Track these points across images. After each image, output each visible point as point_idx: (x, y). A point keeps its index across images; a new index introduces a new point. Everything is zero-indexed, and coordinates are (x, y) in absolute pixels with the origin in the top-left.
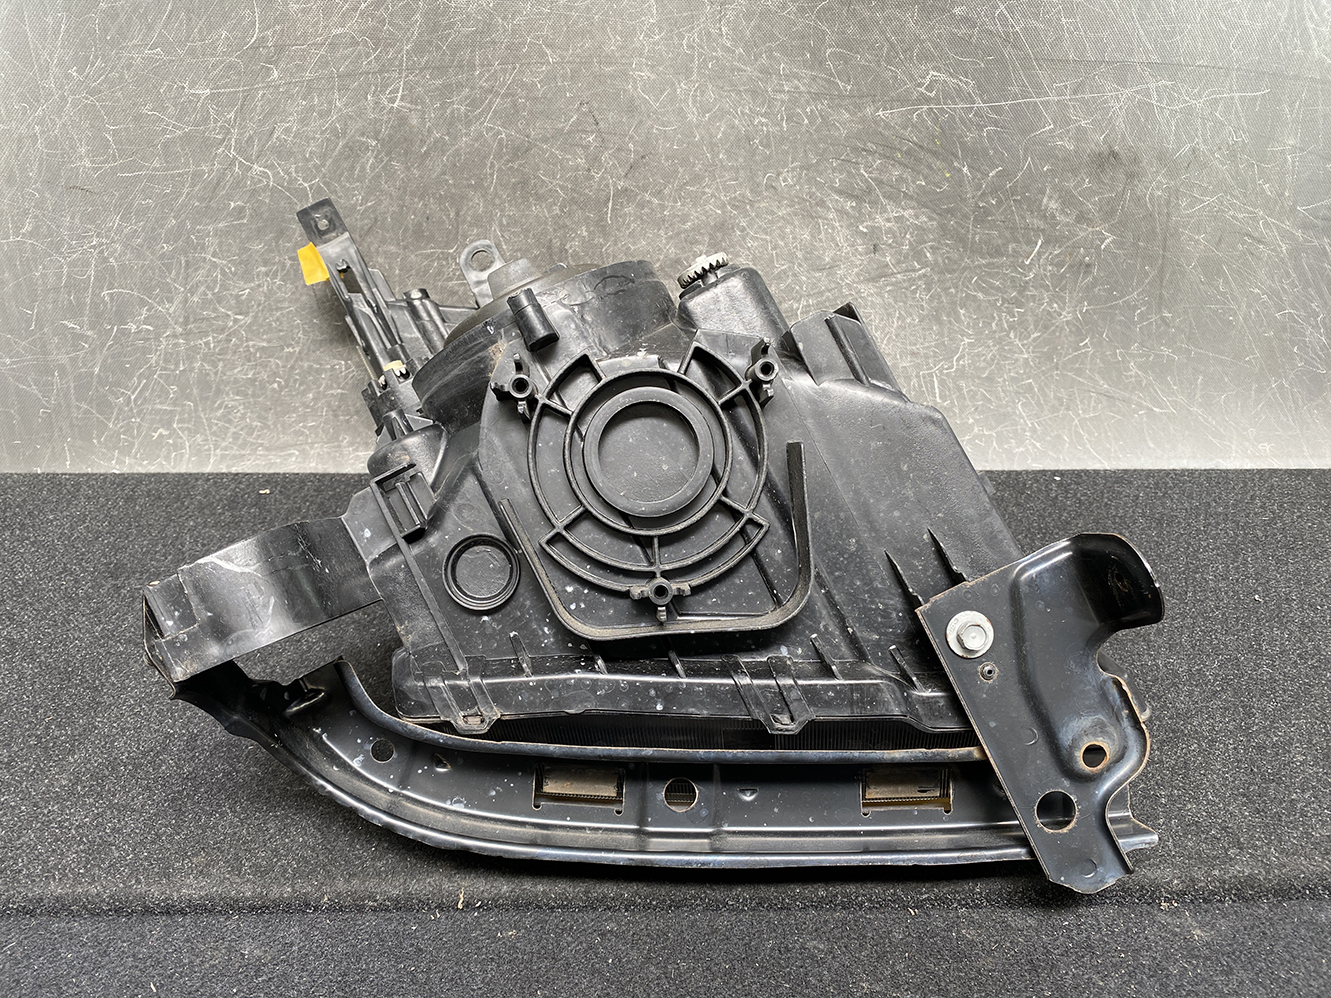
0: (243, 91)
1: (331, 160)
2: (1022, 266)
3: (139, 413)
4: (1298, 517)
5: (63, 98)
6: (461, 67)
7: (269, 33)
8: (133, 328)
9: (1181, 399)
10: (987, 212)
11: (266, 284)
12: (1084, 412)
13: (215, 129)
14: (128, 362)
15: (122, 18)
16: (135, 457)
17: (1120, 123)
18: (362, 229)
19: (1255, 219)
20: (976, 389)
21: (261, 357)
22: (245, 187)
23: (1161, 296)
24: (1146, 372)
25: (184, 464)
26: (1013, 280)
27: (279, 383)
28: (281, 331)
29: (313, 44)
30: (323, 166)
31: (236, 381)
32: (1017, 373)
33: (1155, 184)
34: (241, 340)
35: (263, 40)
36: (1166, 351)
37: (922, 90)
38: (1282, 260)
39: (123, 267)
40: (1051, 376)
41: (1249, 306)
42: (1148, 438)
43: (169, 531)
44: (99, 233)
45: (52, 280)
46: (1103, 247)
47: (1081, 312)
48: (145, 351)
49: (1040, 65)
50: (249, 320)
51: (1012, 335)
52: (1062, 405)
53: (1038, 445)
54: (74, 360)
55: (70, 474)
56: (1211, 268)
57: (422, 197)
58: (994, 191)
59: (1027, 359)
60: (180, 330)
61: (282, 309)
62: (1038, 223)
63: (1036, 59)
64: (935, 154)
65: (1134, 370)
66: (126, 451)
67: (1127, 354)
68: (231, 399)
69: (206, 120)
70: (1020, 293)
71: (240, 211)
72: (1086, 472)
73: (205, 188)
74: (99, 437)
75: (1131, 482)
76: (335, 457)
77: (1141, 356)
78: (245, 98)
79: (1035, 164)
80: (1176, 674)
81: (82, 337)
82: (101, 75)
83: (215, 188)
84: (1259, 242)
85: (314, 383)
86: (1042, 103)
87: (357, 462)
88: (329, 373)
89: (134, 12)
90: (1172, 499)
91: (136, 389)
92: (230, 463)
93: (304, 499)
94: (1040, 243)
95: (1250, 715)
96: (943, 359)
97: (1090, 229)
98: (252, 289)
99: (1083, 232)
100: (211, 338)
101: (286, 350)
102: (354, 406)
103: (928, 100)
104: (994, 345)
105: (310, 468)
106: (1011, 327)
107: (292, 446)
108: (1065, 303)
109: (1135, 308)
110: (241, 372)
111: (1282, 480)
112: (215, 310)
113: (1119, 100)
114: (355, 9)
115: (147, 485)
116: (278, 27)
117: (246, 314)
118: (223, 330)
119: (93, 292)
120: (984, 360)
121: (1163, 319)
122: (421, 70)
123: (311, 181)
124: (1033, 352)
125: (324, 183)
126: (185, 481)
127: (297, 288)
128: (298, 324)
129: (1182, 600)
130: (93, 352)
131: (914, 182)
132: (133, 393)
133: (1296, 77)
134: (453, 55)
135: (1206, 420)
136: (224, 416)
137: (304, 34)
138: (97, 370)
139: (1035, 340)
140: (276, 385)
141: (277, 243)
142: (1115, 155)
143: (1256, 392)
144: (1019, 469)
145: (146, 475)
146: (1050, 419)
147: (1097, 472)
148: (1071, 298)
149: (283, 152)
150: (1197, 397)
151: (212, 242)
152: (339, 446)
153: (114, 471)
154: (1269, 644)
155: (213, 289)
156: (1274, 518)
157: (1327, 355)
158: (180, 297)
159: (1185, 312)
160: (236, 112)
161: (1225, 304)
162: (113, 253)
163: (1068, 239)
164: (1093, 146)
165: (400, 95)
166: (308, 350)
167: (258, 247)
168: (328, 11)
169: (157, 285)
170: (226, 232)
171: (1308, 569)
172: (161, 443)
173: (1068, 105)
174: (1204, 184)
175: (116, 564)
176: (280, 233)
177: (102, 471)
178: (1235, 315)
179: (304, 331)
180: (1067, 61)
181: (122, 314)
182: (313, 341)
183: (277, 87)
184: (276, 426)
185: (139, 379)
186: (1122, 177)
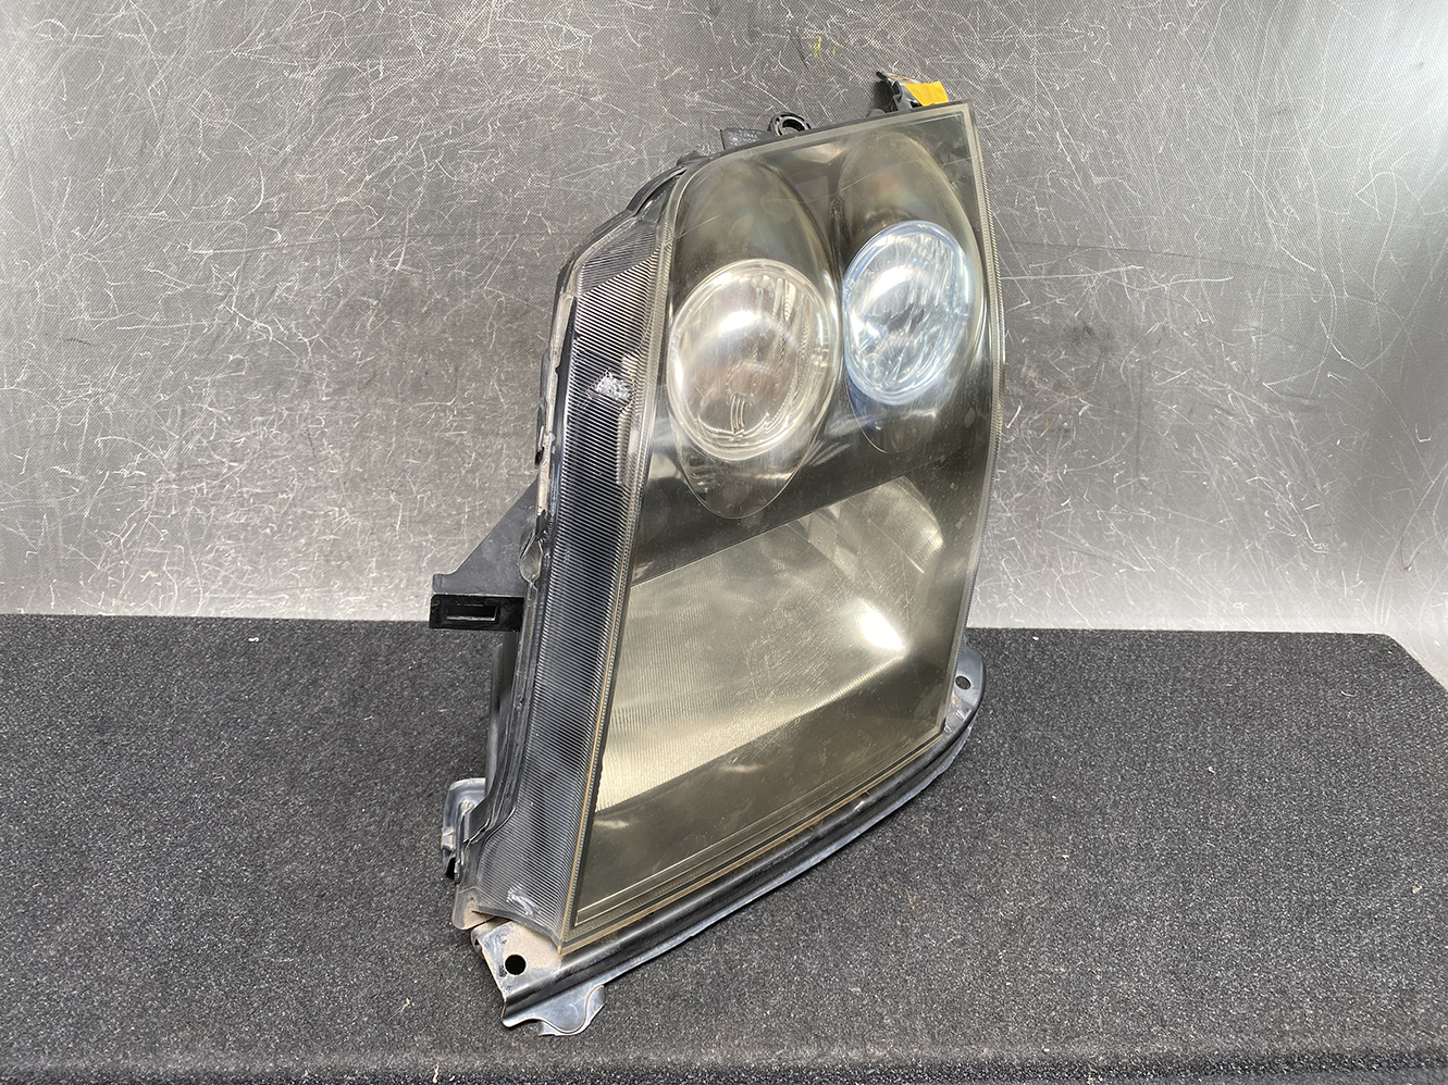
0: (247, 253)
1: (331, 318)
2: (1004, 430)
3: (128, 555)
4: (1260, 684)
5: (65, 256)
6: (463, 235)
7: (274, 199)
8: (126, 473)
9: (1160, 558)
11: (262, 433)
12: (1066, 569)
13: (216, 287)
14: (119, 506)
15: (128, 182)
16: (122, 599)
17: (1093, 302)
18: (360, 382)
19: (1224, 393)
21: (254, 503)
22: (245, 339)
23: (1138, 460)
24: (1126, 533)
25: (172, 607)
27: (272, 528)
28: (274, 478)
29: (319, 211)
30: (324, 323)
31: (228, 526)
32: (1001, 531)
33: (1128, 359)
34: (235, 486)
35: (267, 207)
36: (1145, 513)
38: (1250, 431)
39: (118, 415)
40: (1034, 534)
41: (1222, 472)
42: (1128, 596)
43: (157, 681)
44: (95, 383)
45: (45, 427)
46: (1080, 414)
47: (1061, 474)
48: (137, 496)
49: (1016, 248)
50: (243, 467)
51: (995, 494)
52: (1044, 562)
53: (1020, 600)
54: (63, 504)
55: (55, 617)
56: (1184, 436)
57: (421, 353)
59: (1010, 518)
60: (173, 476)
61: (277, 457)
62: (1017, 390)
63: (1012, 242)
65: (1114, 530)
66: (113, 592)
67: (1107, 514)
68: (223, 543)
69: (208, 278)
70: (1002, 455)
71: (239, 363)
72: (1064, 631)
73: (204, 342)
74: (85, 579)
75: (1106, 644)
76: (325, 601)
77: (1121, 517)
78: (247, 260)
79: (1014, 337)
80: (1125, 848)
81: (72, 481)
82: (104, 236)
83: (214, 342)
84: (1228, 413)
85: (307, 529)
86: (1018, 281)
87: (347, 607)
88: (322, 520)
89: (140, 176)
90: (1144, 663)
91: (126, 532)
92: (220, 606)
93: (294, 649)
94: (1019, 409)
95: (1188, 891)
97: (1068, 397)
98: (248, 437)
99: (1061, 400)
100: (204, 484)
101: (280, 496)
102: (346, 552)
105: (300, 613)
106: (995, 487)
107: (282, 590)
108: (1045, 465)
109: (1114, 471)
110: (234, 517)
111: (1250, 644)
112: (209, 457)
113: (1092, 280)
114: (360, 180)
115: (134, 630)
116: (283, 195)
117: (241, 461)
118: (217, 476)
119: (87, 438)
121: (1141, 482)
122: (424, 237)
123: (311, 336)
124: (1016, 511)
125: (324, 339)
126: (172, 627)
127: (293, 437)
128: (293, 472)
129: (1141, 772)
130: (83, 496)
132: (122, 537)
133: (1258, 267)
134: (455, 224)
135: (1184, 579)
136: (214, 559)
137: (309, 202)
138: (87, 513)
139: (1017, 500)
140: (268, 530)
141: (275, 394)
142: (1089, 330)
143: (1230, 552)
144: (999, 627)
145: (133, 618)
146: (1033, 575)
147: (1075, 632)
148: (1051, 460)
149: (284, 309)
150: (1175, 556)
151: (209, 393)
152: (330, 591)
153: (100, 613)
154: (1215, 818)
155: (209, 437)
156: (1237, 684)
157: (1297, 520)
158: (175, 445)
159: (1162, 476)
160: (239, 271)
161: (1198, 469)
162: (108, 402)
163: (1047, 405)
164: (1068, 321)
165: (401, 259)
166: (303, 497)
167: (255, 397)
168: (333, 181)
169: (152, 433)
170: (224, 383)
171: (1262, 739)
172: (149, 585)
173: (1043, 284)
174: (1175, 360)
175: (103, 718)
176: (279, 385)
177: (88, 613)
178: (1208, 480)
179: (300, 479)
180: (1042, 245)
181: (115, 459)
182: (308, 488)
183: (280, 249)
184: (267, 570)
185: (130, 522)
186: (1097, 350)
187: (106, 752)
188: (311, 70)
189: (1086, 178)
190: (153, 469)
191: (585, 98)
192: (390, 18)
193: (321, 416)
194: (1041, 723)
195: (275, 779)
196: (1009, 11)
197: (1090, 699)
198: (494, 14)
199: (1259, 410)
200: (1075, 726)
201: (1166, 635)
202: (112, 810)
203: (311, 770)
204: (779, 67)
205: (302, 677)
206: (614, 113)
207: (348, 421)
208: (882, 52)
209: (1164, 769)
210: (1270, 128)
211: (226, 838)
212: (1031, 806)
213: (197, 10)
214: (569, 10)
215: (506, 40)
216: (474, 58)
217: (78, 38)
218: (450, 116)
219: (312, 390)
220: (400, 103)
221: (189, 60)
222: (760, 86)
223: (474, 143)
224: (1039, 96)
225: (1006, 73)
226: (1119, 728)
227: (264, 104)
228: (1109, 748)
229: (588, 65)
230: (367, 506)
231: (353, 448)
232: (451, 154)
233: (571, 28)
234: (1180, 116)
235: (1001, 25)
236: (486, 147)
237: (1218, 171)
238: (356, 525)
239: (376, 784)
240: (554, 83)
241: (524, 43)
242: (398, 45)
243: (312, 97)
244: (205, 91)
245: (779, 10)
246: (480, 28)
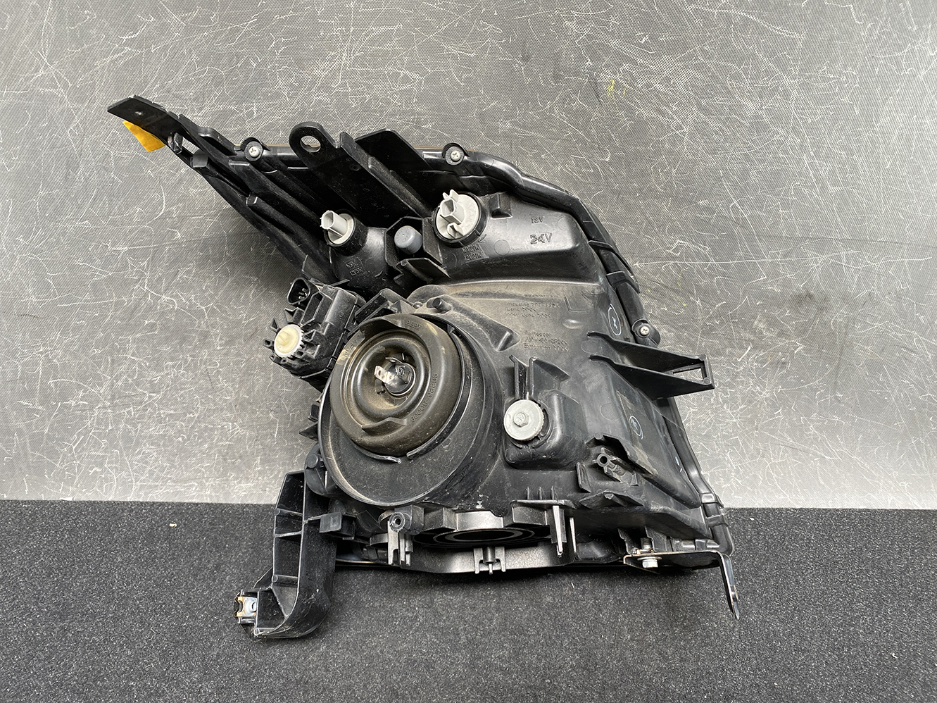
0: (154, 248)
1: (222, 291)
2: (736, 362)
3: (79, 458)
5: (13, 257)
7: (174, 208)
8: (73, 403)
9: (846, 451)
10: (712, 329)
11: (173, 373)
12: (774, 459)
13: (132, 273)
14: (70, 425)
16: (76, 487)
17: (816, 277)
18: (246, 335)
19: (911, 338)
20: (697, 443)
21: (169, 421)
22: (156, 309)
23: (836, 383)
24: (821, 432)
25: (111, 494)
26: (728, 371)
27: (183, 437)
28: (183, 403)
29: (207, 216)
30: (217, 295)
31: (151, 436)
32: (728, 432)
33: (838, 315)
34: (154, 409)
35: (168, 214)
36: (837, 418)
37: (670, 251)
38: (927, 363)
39: (64, 365)
40: (752, 434)
41: (900, 391)
42: (820, 478)
43: (103, 567)
44: (45, 344)
45: (9, 375)
46: (796, 352)
47: (776, 392)
48: (82, 418)
49: (760, 240)
50: (160, 396)
51: (725, 407)
52: (759, 454)
53: (740, 482)
54: (28, 426)
55: (28, 502)
56: (875, 367)
58: (718, 316)
59: (736, 423)
60: (108, 404)
61: (186, 388)
62: (748, 336)
63: (758, 235)
64: (676, 291)
65: (812, 431)
66: (70, 482)
67: (809, 420)
69: (125, 267)
70: (732, 379)
71: (153, 326)
73: (125, 312)
74: (49, 474)
75: (805, 523)
76: (224, 487)
77: (818, 421)
78: (155, 252)
79: (751, 300)
81: (34, 410)
82: (42, 240)
84: (912, 351)
85: (209, 437)
86: (759, 263)
87: (240, 491)
89: (67, 196)
91: (76, 442)
92: (148, 491)
93: (202, 533)
94: (749, 348)
97: (787, 341)
98: (162, 376)
99: (782, 343)
100: (131, 408)
101: (188, 416)
102: (238, 453)
103: (674, 258)
104: (712, 413)
105: (206, 496)
106: (725, 401)
107: (192, 479)
108: (765, 387)
109: (817, 390)
110: (155, 430)
111: (914, 523)
112: (134, 390)
113: (817, 262)
115: (85, 515)
116: (180, 205)
117: (158, 392)
118: (141, 403)
119: (41, 381)
120: (704, 423)
121: (836, 398)
123: (207, 305)
124: (740, 418)
125: (217, 306)
127: (196, 375)
128: (197, 399)
130: (43, 420)
131: (658, 308)
132: (74, 445)
135: (863, 465)
136: (142, 459)
137: (201, 209)
138: (46, 431)
139: (741, 410)
140: (180, 439)
141: (181, 346)
142: (810, 296)
143: (900, 446)
146: (749, 463)
148: (770, 383)
149: (185, 287)
150: (857, 449)
151: (131, 347)
152: (227, 480)
153: (61, 499)
155: (132, 377)
156: (907, 565)
158: (108, 383)
159: (853, 393)
160: (148, 262)
161: (883, 389)
162: (55, 356)
163: (771, 346)
164: (794, 290)
166: (205, 415)
167: (166, 349)
169: (90, 376)
170: (142, 340)
172: (95, 477)
173: (779, 265)
174: (875, 315)
176: (184, 340)
177: (51, 498)
178: (889, 396)
179: (202, 403)
180: (781, 237)
181: (64, 395)
182: (209, 410)
183: (180, 244)
184: (181, 466)
185: (79, 435)
186: (815, 310)
187: (66, 639)
188: (199, 112)
189: (824, 188)
191: (418, 126)
192: (260, 72)
193: (217, 360)
196: (777, 62)
198: (345, 65)
201: (849, 512)
204: (578, 103)
205: (209, 562)
207: (237, 363)
208: (666, 94)
209: (858, 654)
213: (103, 68)
214: (406, 58)
215: (355, 85)
216: (328, 100)
217: (7, 94)
219: (209, 343)
220: (270, 135)
221: (99, 108)
222: (561, 117)
224: (794, 128)
225: (769, 111)
226: (820, 611)
229: (420, 101)
230: (253, 421)
231: (241, 382)
233: (407, 73)
234: (908, 140)
235: (769, 72)
238: (245, 435)
240: (392, 115)
241: (369, 87)
242: (267, 92)
244: (114, 130)
245: (581, 59)
246: (333, 77)
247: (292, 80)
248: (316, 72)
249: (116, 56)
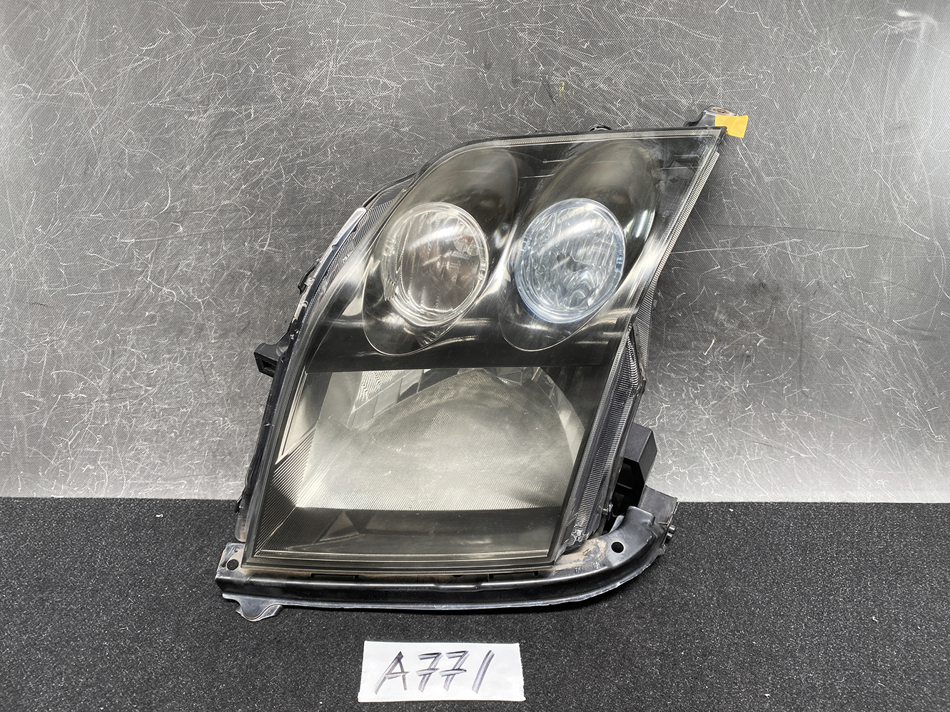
0: (158, 240)
1: (218, 284)
2: (702, 356)
3: (73, 455)
4: (905, 546)
5: (31, 246)
6: (311, 226)
7: (178, 204)
8: (73, 396)
9: (820, 447)
10: (675, 321)
11: (169, 366)
12: (751, 456)
13: (137, 265)
14: (67, 419)
15: (76, 194)
16: (68, 485)
17: (766, 265)
18: (239, 329)
19: (864, 328)
20: (673, 440)
21: (163, 415)
22: (157, 301)
23: (801, 376)
24: (793, 429)
25: (103, 492)
26: (695, 365)
27: (176, 433)
28: (178, 397)
29: (207, 211)
30: (213, 288)
31: (145, 432)
32: (702, 429)
33: (793, 305)
34: (149, 403)
35: (173, 208)
36: (806, 414)
38: (884, 354)
39: (67, 356)
40: (726, 431)
41: (863, 384)
42: (797, 475)
43: (87, 550)
44: (52, 333)
45: (16, 364)
46: (758, 344)
47: (745, 387)
48: (80, 411)
49: (709, 228)
50: (155, 390)
51: (697, 402)
52: (734, 451)
53: (718, 479)
54: (28, 418)
55: (20, 499)
56: (835, 360)
57: (282, 308)
58: (680, 308)
59: (708, 419)
60: (106, 397)
61: (179, 382)
62: (711, 328)
63: (706, 225)
65: (785, 428)
66: (63, 480)
67: (780, 416)
68: (140, 444)
69: (131, 259)
70: (701, 374)
71: (152, 318)
72: (752, 504)
73: (128, 303)
74: (43, 471)
75: (784, 514)
76: (212, 485)
77: (789, 417)
78: (159, 245)
79: (708, 291)
80: (813, 687)
81: (35, 402)
82: (58, 231)
83: (135, 303)
84: (868, 342)
85: (200, 433)
86: (711, 252)
87: (228, 490)
88: (211, 426)
89: (84, 190)
90: (814, 529)
91: (72, 437)
92: (137, 490)
93: (188, 523)
94: (713, 341)
96: (649, 418)
97: (748, 333)
98: (158, 369)
99: (744, 335)
100: (128, 402)
101: (181, 410)
102: (227, 449)
104: (684, 409)
105: (195, 494)
106: (696, 397)
107: (182, 477)
108: (733, 381)
109: (783, 385)
110: (148, 425)
111: (893, 513)
112: (132, 383)
113: (765, 250)
114: (238, 189)
115: (74, 509)
116: (184, 200)
117: (154, 386)
118: (137, 397)
119: (45, 372)
120: (678, 419)
121: (803, 392)
122: (283, 227)
123: (203, 298)
124: (712, 414)
125: (213, 299)
126: (103, 505)
127: (191, 368)
128: (191, 393)
129: (819, 620)
130: (42, 412)
132: (70, 440)
133: (887, 238)
134: (306, 218)
135: (838, 463)
136: (135, 456)
137: (203, 204)
138: (45, 425)
139: (713, 406)
140: (173, 435)
141: (178, 339)
142: (764, 286)
143: (872, 443)
144: (704, 501)
145: (75, 499)
146: (727, 461)
147: (759, 504)
148: (737, 378)
149: (185, 279)
150: (830, 446)
151: (132, 339)
152: (216, 478)
153: (52, 496)
154: (882, 661)
155: (131, 370)
156: (887, 546)
157: (921, 418)
158: (107, 375)
159: (819, 387)
160: (152, 254)
161: (846, 383)
162: (60, 347)
163: (733, 339)
164: (748, 279)
165: (267, 243)
166: (198, 410)
167: (164, 341)
168: (219, 190)
169: (91, 367)
170: (142, 332)
171: (911, 592)
172: (88, 475)
173: (729, 254)
174: (827, 305)
175: (45, 579)
176: (181, 332)
177: (44, 496)
178: (853, 390)
179: (195, 397)
180: (728, 226)
181: (65, 386)
182: (201, 404)
183: (182, 238)
184: (171, 463)
185: (75, 430)
186: (769, 299)
187: (44, 607)
188: (204, 113)
189: (759, 178)
190: (92, 392)
191: (396, 128)
192: (258, 77)
193: (211, 353)
194: (740, 580)
195: (165, 629)
196: (702, 62)
197: (775, 559)
198: (332, 72)
199: (892, 340)
200: (765, 582)
201: (828, 505)
202: (43, 656)
203: (192, 621)
204: (535, 104)
205: (192, 545)
206: (417, 139)
207: (230, 356)
208: (609, 93)
209: (838, 618)
210: (893, 139)
211: (125, 680)
212: (737, 650)
213: (124, 75)
214: (385, 68)
215: (340, 90)
216: (317, 103)
217: (41, 96)
218: (301, 143)
219: (204, 335)
220: (265, 135)
221: (118, 110)
222: (521, 117)
223: (318, 162)
225: (700, 105)
226: (799, 583)
227: (171, 138)
228: (793, 601)
229: (398, 106)
230: (243, 416)
231: (233, 375)
232: (302, 170)
233: (386, 81)
234: (827, 131)
235: (695, 71)
236: (327, 164)
237: (856, 170)
238: (235, 430)
239: (240, 632)
240: (374, 119)
241: (353, 92)
242: (264, 95)
243: (204, 132)
244: (130, 130)
245: (534, 64)
246: (321, 82)
247: (285, 85)
248: (307, 78)
249: (136, 64)
